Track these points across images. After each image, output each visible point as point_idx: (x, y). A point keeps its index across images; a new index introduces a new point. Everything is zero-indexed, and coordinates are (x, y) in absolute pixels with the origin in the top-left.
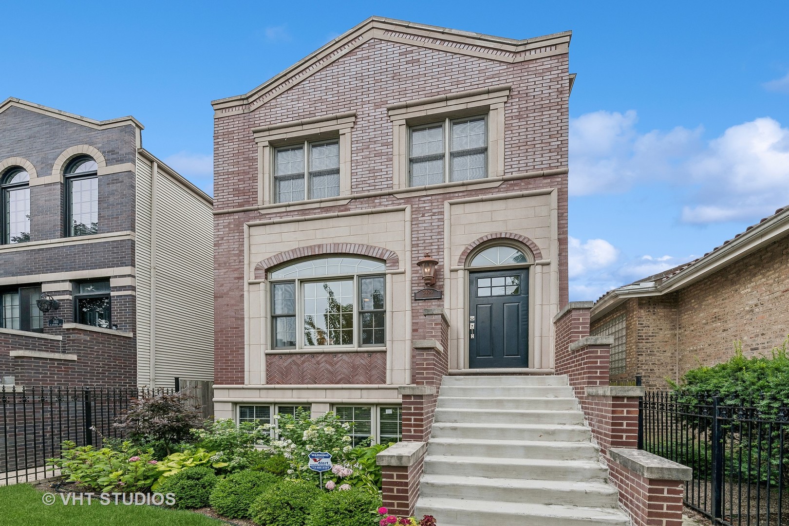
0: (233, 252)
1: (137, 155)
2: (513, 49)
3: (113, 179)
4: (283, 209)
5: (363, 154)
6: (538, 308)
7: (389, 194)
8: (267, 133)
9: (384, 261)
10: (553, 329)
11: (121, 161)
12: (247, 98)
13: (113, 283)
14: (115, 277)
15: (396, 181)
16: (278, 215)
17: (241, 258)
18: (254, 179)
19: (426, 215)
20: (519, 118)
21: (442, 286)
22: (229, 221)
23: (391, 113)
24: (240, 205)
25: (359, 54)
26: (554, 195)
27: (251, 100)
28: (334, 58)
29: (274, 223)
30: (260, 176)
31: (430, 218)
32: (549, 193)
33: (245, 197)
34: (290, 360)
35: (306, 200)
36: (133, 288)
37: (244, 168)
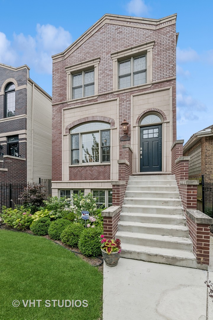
0: (58, 122)
1: (28, 81)
2: (155, 23)
3: (20, 92)
4: (75, 102)
5: (102, 75)
6: (165, 143)
7: (112, 93)
8: (70, 69)
9: (109, 123)
10: (171, 153)
11: (22, 84)
12: (63, 54)
13: (20, 137)
14: (20, 134)
15: (114, 87)
16: (73, 104)
17: (61, 124)
18: (65, 89)
19: (125, 102)
20: (158, 55)
21: (130, 134)
22: (57, 108)
23: (112, 56)
24: (61, 101)
25: (101, 31)
26: (171, 89)
27: (65, 54)
28: (93, 33)
29: (72, 108)
30: (67, 87)
31: (126, 103)
32: (169, 89)
33: (62, 97)
34: (77, 170)
35: (83, 97)
36: (26, 139)
37: (62, 84)
